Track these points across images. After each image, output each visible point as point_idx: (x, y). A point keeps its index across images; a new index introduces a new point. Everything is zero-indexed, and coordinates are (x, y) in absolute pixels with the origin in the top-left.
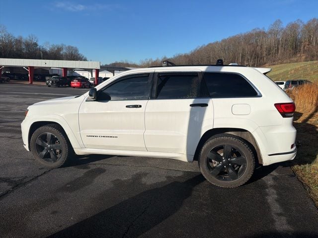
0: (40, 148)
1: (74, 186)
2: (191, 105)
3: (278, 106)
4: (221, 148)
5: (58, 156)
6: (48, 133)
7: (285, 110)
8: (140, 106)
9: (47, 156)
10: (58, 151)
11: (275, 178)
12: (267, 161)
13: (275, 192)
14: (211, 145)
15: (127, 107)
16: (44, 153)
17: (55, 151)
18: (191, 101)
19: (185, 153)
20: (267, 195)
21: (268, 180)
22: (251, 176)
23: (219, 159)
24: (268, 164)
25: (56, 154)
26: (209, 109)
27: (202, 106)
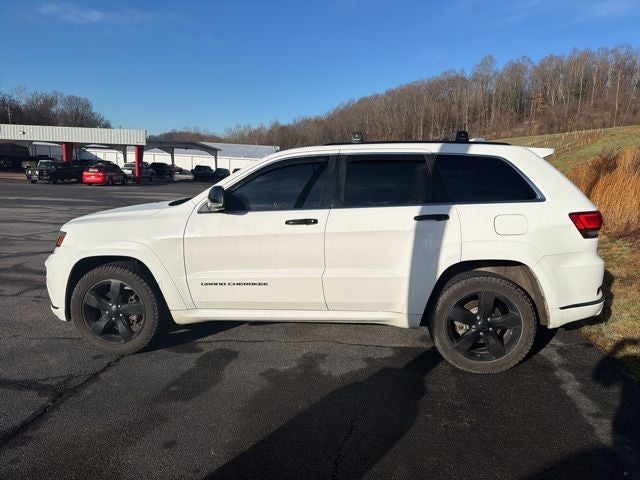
0: (94, 314)
1: (186, 388)
2: (416, 218)
3: (574, 217)
4: (474, 297)
5: (135, 327)
6: (112, 281)
7: (587, 224)
9: (110, 330)
10: (134, 318)
14: (456, 293)
15: (287, 223)
16: (102, 323)
17: (127, 317)
18: (415, 210)
19: (405, 311)
20: (560, 382)
21: (551, 354)
23: (469, 319)
24: (558, 325)
25: (129, 324)
26: (451, 224)
27: (438, 219)
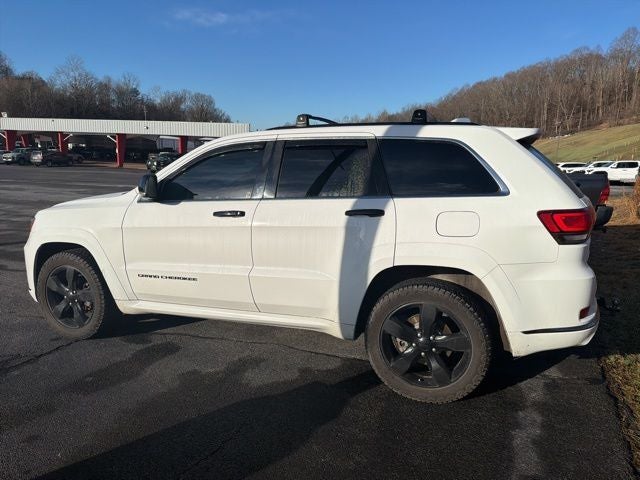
0: (54, 297)
2: (347, 213)
3: (546, 217)
4: (415, 310)
5: (89, 314)
6: (69, 267)
8: (243, 214)
9: (67, 314)
10: (88, 304)
11: (552, 386)
12: (520, 345)
13: (539, 419)
14: (391, 303)
15: (216, 214)
16: (61, 306)
17: (82, 304)
18: (348, 204)
19: (337, 319)
21: (533, 389)
22: (481, 378)
23: (409, 335)
24: (523, 354)
25: (84, 311)
26: (385, 222)
27: (371, 215)
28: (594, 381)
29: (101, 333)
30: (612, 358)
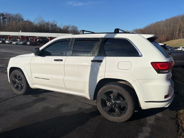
0: (14, 82)
2: (92, 61)
3: (154, 64)
4: (112, 92)
6: (17, 74)
8: (62, 60)
9: (17, 87)
10: (22, 85)
11: (157, 119)
13: (150, 130)
14: (104, 90)
15: (55, 60)
16: (16, 85)
18: (92, 58)
20: (141, 132)
21: (151, 120)
22: (131, 116)
24: (145, 108)
27: (99, 62)
28: (172, 119)
29: (26, 93)
30: (182, 111)
